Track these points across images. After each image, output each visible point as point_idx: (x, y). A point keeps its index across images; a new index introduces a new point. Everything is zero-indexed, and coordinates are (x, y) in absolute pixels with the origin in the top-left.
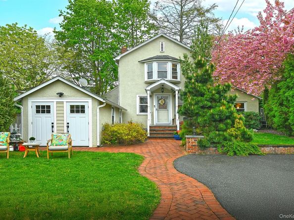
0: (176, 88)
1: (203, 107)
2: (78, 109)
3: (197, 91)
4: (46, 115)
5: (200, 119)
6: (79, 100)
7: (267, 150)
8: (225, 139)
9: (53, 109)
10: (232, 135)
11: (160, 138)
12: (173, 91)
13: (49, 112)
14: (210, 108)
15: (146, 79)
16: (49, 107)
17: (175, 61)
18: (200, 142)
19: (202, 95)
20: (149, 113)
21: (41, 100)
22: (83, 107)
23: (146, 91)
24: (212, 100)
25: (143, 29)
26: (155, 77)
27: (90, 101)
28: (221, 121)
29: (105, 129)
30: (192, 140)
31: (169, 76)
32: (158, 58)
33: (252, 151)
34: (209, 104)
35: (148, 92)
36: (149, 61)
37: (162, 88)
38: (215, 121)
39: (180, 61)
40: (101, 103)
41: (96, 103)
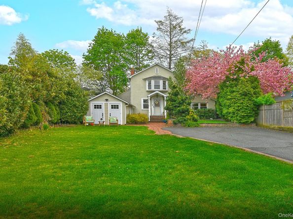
0: (165, 96)
1: (175, 107)
2: (115, 107)
3: (173, 100)
4: (99, 109)
5: (174, 112)
6: (115, 103)
7: (204, 125)
8: (185, 120)
9: (103, 107)
10: (188, 119)
11: (155, 122)
12: (163, 97)
13: (101, 108)
14: (178, 107)
15: (147, 89)
16: (101, 106)
17: (164, 79)
18: (174, 121)
19: (175, 101)
20: (149, 109)
21: (97, 103)
22: (118, 106)
23: (148, 97)
24: (180, 103)
25: (143, 52)
26: (153, 88)
27: (121, 103)
28: (183, 112)
29: (128, 116)
30: (170, 121)
31: (161, 88)
32: (154, 78)
33: (197, 125)
34: (178, 105)
35: (149, 98)
36: (149, 79)
37: (157, 95)
38: (181, 112)
39: (168, 80)
40: (126, 104)
41: (124, 104)
